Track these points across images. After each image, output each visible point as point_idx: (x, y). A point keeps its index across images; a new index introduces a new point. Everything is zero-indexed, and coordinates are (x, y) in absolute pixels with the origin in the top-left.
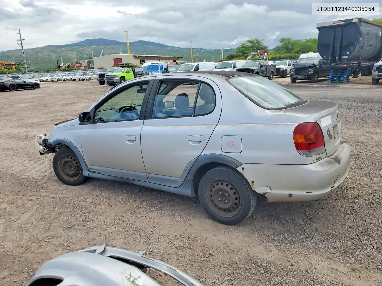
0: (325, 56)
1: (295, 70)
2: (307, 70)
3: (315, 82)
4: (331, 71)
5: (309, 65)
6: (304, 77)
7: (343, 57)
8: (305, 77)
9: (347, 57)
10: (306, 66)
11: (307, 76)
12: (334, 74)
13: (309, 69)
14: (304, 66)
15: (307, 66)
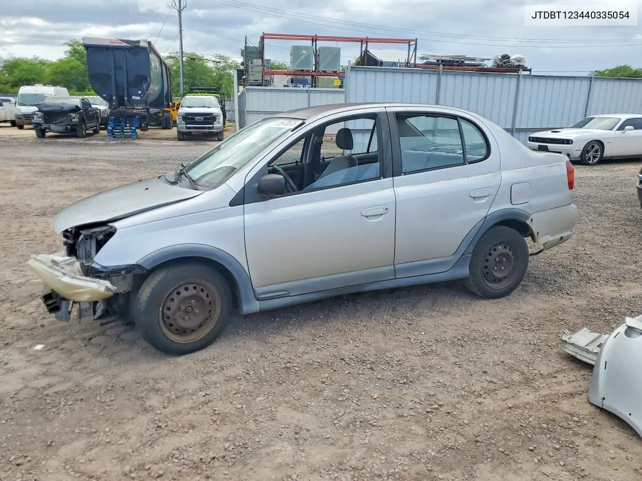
0: (104, 94)
1: (44, 116)
2: (67, 116)
3: (83, 137)
4: (111, 119)
5: (69, 107)
6: (64, 127)
7: (134, 97)
8: (67, 128)
9: (139, 98)
10: (64, 110)
11: (69, 127)
12: (115, 124)
13: (71, 114)
14: (60, 109)
15: (66, 108)
